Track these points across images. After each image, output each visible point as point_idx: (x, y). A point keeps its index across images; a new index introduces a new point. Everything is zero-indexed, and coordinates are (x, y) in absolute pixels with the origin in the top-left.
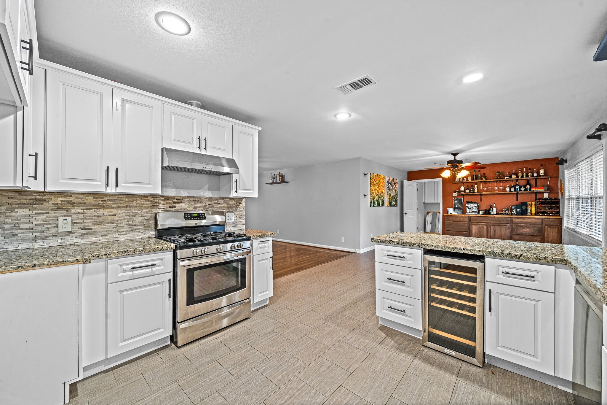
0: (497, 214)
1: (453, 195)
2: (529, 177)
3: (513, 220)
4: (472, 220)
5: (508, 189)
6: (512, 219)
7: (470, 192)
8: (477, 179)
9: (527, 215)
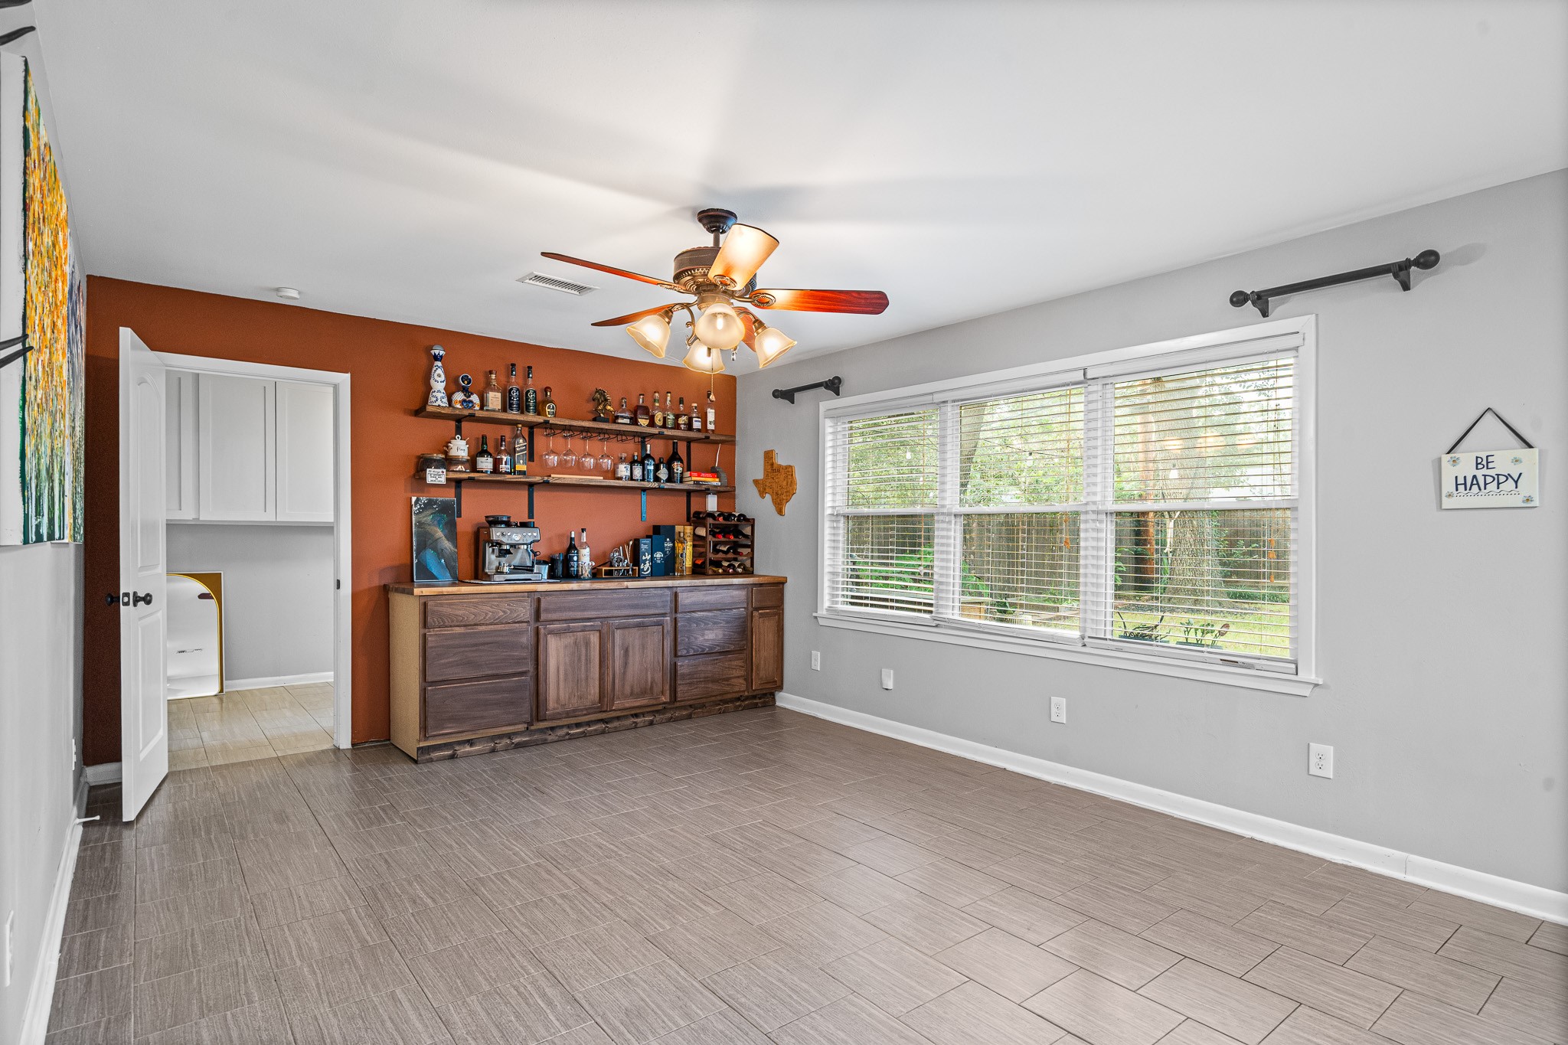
0: (595, 575)
1: (429, 480)
2: (681, 429)
3: (681, 596)
4: (547, 610)
5: (623, 470)
6: (676, 595)
7: (496, 470)
8: (523, 408)
9: (674, 578)
